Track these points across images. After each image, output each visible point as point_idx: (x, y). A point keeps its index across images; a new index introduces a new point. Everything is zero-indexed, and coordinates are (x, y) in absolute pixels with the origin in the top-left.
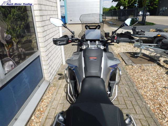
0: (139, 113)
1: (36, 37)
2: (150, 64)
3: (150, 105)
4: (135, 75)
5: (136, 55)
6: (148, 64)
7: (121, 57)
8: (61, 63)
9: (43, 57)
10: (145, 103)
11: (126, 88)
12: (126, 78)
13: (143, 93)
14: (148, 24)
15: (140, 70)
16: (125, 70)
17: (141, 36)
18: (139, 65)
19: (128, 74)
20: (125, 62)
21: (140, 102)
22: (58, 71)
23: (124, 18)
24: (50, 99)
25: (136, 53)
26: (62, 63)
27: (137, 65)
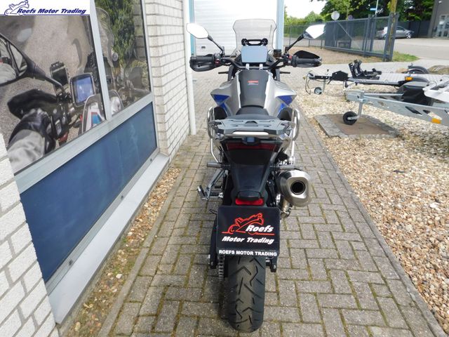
0: (338, 203)
1: (148, 65)
2: (378, 135)
3: (361, 195)
4: (343, 153)
5: (349, 118)
6: (373, 135)
7: (319, 124)
8: (188, 131)
9: (158, 105)
10: (353, 192)
11: (319, 172)
12: (322, 158)
13: (352, 179)
14: (401, 58)
15: (355, 146)
16: (323, 145)
17: (370, 81)
18: (354, 136)
19: (328, 152)
20: (325, 132)
21: (342, 191)
22: (182, 145)
23: (339, 43)
24: (171, 185)
25: (350, 114)
26: (190, 132)
27: (351, 136)
